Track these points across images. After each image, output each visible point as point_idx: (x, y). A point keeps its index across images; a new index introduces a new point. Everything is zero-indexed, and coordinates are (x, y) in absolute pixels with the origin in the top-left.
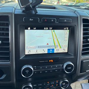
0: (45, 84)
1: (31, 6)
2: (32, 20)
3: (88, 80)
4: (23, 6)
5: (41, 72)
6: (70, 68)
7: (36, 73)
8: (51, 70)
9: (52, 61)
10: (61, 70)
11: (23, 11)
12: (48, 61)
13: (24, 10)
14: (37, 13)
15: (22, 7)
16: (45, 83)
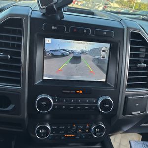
0: (69, 127)
1: (55, 8)
2: (56, 28)
3: (141, 137)
4: (44, 7)
5: (64, 107)
6: (108, 105)
7: (56, 107)
8: (79, 106)
9: (81, 92)
10: (94, 107)
11: (44, 15)
12: (75, 92)
13: (45, 12)
14: (63, 18)
15: (42, 7)
16: (69, 125)
